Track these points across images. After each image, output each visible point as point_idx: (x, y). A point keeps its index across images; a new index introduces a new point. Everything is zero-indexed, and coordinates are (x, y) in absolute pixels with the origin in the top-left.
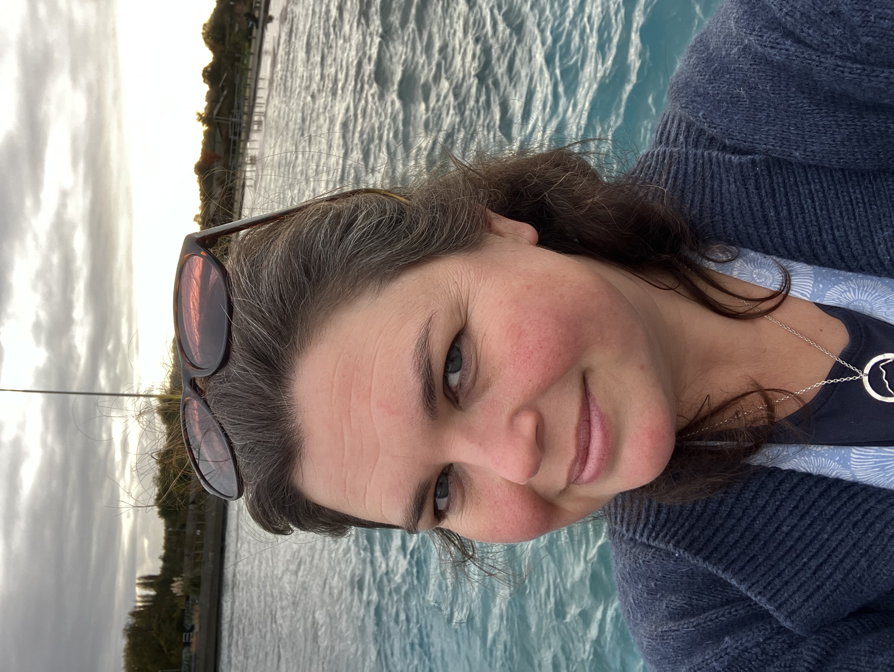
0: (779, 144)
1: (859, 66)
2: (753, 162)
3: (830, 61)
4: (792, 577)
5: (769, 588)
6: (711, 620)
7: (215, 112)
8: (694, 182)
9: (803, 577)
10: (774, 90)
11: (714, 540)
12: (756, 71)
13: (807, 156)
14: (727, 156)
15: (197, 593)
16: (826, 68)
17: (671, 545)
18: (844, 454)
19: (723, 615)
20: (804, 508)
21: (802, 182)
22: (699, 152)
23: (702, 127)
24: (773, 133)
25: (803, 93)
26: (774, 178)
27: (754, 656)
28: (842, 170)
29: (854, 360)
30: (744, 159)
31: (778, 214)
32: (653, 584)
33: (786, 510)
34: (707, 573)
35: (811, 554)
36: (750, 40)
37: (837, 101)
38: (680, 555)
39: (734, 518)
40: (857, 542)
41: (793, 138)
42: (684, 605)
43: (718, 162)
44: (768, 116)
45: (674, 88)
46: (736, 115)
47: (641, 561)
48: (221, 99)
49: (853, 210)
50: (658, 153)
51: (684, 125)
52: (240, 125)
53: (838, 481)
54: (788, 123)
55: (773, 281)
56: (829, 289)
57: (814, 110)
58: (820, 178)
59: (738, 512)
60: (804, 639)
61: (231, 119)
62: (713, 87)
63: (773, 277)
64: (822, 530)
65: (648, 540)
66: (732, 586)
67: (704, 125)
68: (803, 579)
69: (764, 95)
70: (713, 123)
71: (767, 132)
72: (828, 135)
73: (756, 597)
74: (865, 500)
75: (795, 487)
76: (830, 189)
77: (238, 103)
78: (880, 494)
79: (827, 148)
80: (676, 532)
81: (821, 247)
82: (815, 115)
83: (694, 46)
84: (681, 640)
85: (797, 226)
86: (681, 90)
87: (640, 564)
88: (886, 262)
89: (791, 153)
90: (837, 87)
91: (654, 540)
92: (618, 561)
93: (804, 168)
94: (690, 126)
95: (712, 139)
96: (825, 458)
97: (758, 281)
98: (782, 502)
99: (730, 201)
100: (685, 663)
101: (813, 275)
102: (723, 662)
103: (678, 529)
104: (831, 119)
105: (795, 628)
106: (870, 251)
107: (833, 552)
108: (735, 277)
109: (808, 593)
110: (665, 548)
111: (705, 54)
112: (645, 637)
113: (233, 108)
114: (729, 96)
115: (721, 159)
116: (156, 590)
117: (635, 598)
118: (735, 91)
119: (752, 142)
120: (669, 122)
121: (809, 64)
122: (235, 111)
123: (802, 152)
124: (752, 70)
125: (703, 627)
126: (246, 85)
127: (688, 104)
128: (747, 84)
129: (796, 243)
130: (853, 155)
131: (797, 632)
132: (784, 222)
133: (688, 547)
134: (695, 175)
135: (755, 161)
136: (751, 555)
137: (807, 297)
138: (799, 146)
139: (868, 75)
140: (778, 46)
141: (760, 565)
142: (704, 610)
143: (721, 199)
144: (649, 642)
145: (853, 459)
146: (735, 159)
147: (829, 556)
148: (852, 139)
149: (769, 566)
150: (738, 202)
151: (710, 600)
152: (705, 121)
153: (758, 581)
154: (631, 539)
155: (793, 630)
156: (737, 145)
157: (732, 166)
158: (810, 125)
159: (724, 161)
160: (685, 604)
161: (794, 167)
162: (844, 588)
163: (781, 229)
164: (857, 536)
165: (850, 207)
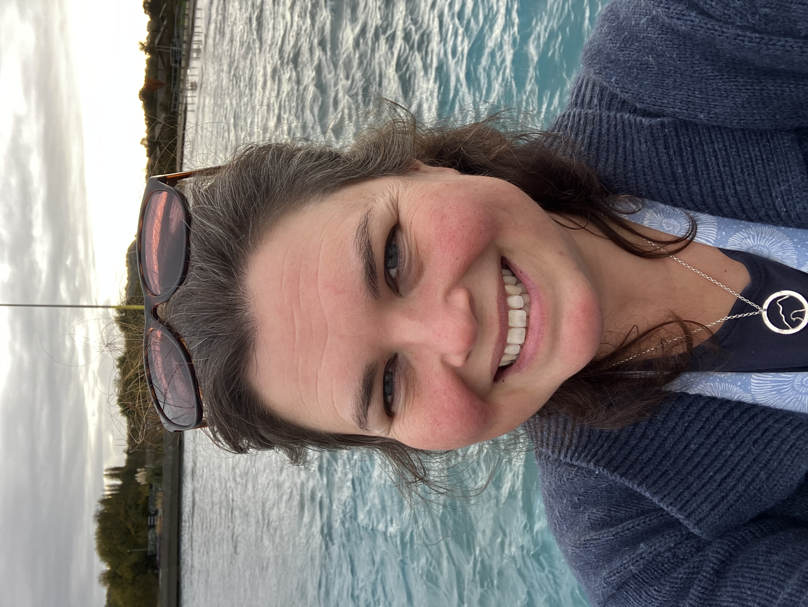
0: (686, 107)
1: (757, 35)
2: (662, 124)
3: (732, 31)
4: (700, 490)
5: (679, 499)
6: (628, 529)
7: (156, 41)
8: (608, 141)
9: (709, 488)
10: (680, 57)
11: (630, 459)
12: (663, 39)
13: (711, 118)
14: (638, 119)
15: (159, 481)
16: (727, 37)
17: (592, 464)
18: (745, 379)
19: (639, 525)
20: (710, 428)
21: (706, 142)
22: (612, 114)
23: (615, 92)
24: (679, 97)
25: (707, 59)
26: (682, 138)
27: (666, 560)
28: (743, 130)
29: (754, 297)
30: (654, 121)
31: (685, 171)
32: (576, 499)
33: (693, 430)
34: (624, 488)
35: (716, 468)
36: (658, 12)
37: (738, 67)
38: (599, 473)
39: (647, 438)
40: (757, 457)
41: (698, 102)
42: (604, 517)
43: (630, 124)
44: (675, 81)
45: (588, 55)
46: (645, 81)
47: (565, 479)
48: (162, 29)
49: (753, 166)
50: (574, 114)
51: (597, 89)
52: (180, 53)
53: (739, 404)
54: (693, 87)
55: (681, 230)
56: (731, 236)
57: (717, 76)
58: (723, 137)
59: (650, 433)
60: (710, 543)
61: (171, 48)
62: (624, 54)
63: (681, 225)
64: (726, 448)
65: (571, 460)
66: (646, 499)
67: (616, 90)
68: (710, 490)
69: (670, 61)
70: (625, 88)
71: (674, 96)
72: (729, 98)
73: (668, 507)
74: (764, 420)
75: (701, 409)
76: (731, 147)
77: (178, 33)
78: (777, 415)
79: (729, 111)
80: (596, 452)
81: (724, 201)
82: (717, 81)
83: (605, 15)
84: (601, 547)
85: (702, 182)
86: (594, 57)
87: (564, 482)
88: (783, 214)
89: (696, 116)
90: (737, 54)
91: (577, 460)
92: (545, 479)
93: (708, 128)
94: (603, 90)
95: (624, 102)
96: (728, 383)
97: (666, 229)
98: (689, 424)
99: (642, 159)
100: (605, 568)
101: (716, 224)
102: (639, 565)
103: (598, 450)
104: (732, 84)
105: (702, 534)
106: (768, 204)
107: (736, 466)
108: (647, 226)
109: (714, 503)
110: (586, 466)
111: (616, 23)
112: (570, 545)
113: (173, 37)
114: (639, 63)
115: (633, 121)
116: (122, 480)
117: (561, 510)
118: (644, 59)
119: (661, 106)
120: (584, 86)
121: (712, 34)
122: (175, 40)
123: (706, 115)
124: (660, 39)
125: (621, 536)
126: (185, 15)
127: (601, 70)
128: (655, 51)
129: (702, 197)
130: (752, 116)
131: (704, 537)
132: (691, 178)
133: (607, 465)
134: (608, 135)
135: (664, 123)
136: (663, 470)
137: (711, 243)
138: (704, 109)
139: (766, 44)
140: (684, 17)
141: (671, 479)
142: (622, 521)
143: (633, 157)
144: (573, 550)
145: (753, 384)
146: (646, 121)
147: (733, 470)
148: (751, 102)
149: (679, 480)
150: (648, 160)
151: (627, 512)
152: (617, 86)
153: (669, 493)
154: (556, 460)
155: (701, 536)
156: (647, 109)
157: (643, 127)
158: (713, 90)
159: (635, 123)
160: (605, 515)
161: (699, 127)
162: (746, 498)
163: (688, 184)
164: (757, 452)
165: (750, 163)
